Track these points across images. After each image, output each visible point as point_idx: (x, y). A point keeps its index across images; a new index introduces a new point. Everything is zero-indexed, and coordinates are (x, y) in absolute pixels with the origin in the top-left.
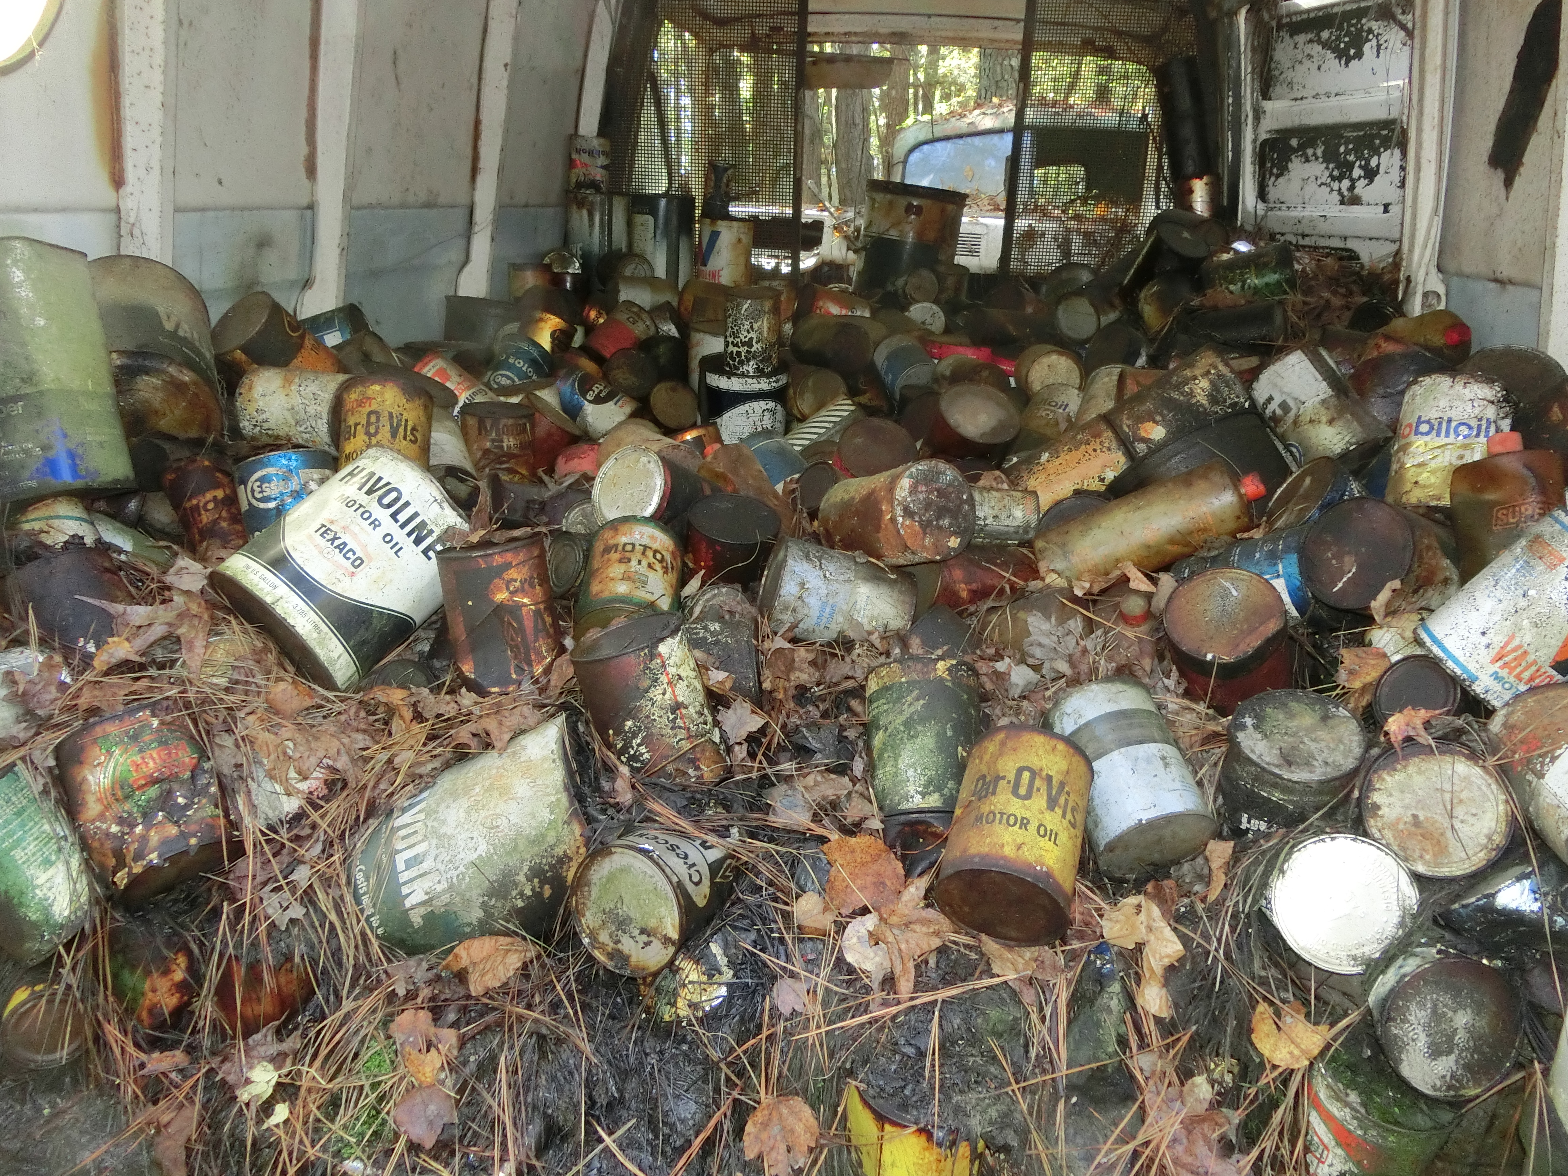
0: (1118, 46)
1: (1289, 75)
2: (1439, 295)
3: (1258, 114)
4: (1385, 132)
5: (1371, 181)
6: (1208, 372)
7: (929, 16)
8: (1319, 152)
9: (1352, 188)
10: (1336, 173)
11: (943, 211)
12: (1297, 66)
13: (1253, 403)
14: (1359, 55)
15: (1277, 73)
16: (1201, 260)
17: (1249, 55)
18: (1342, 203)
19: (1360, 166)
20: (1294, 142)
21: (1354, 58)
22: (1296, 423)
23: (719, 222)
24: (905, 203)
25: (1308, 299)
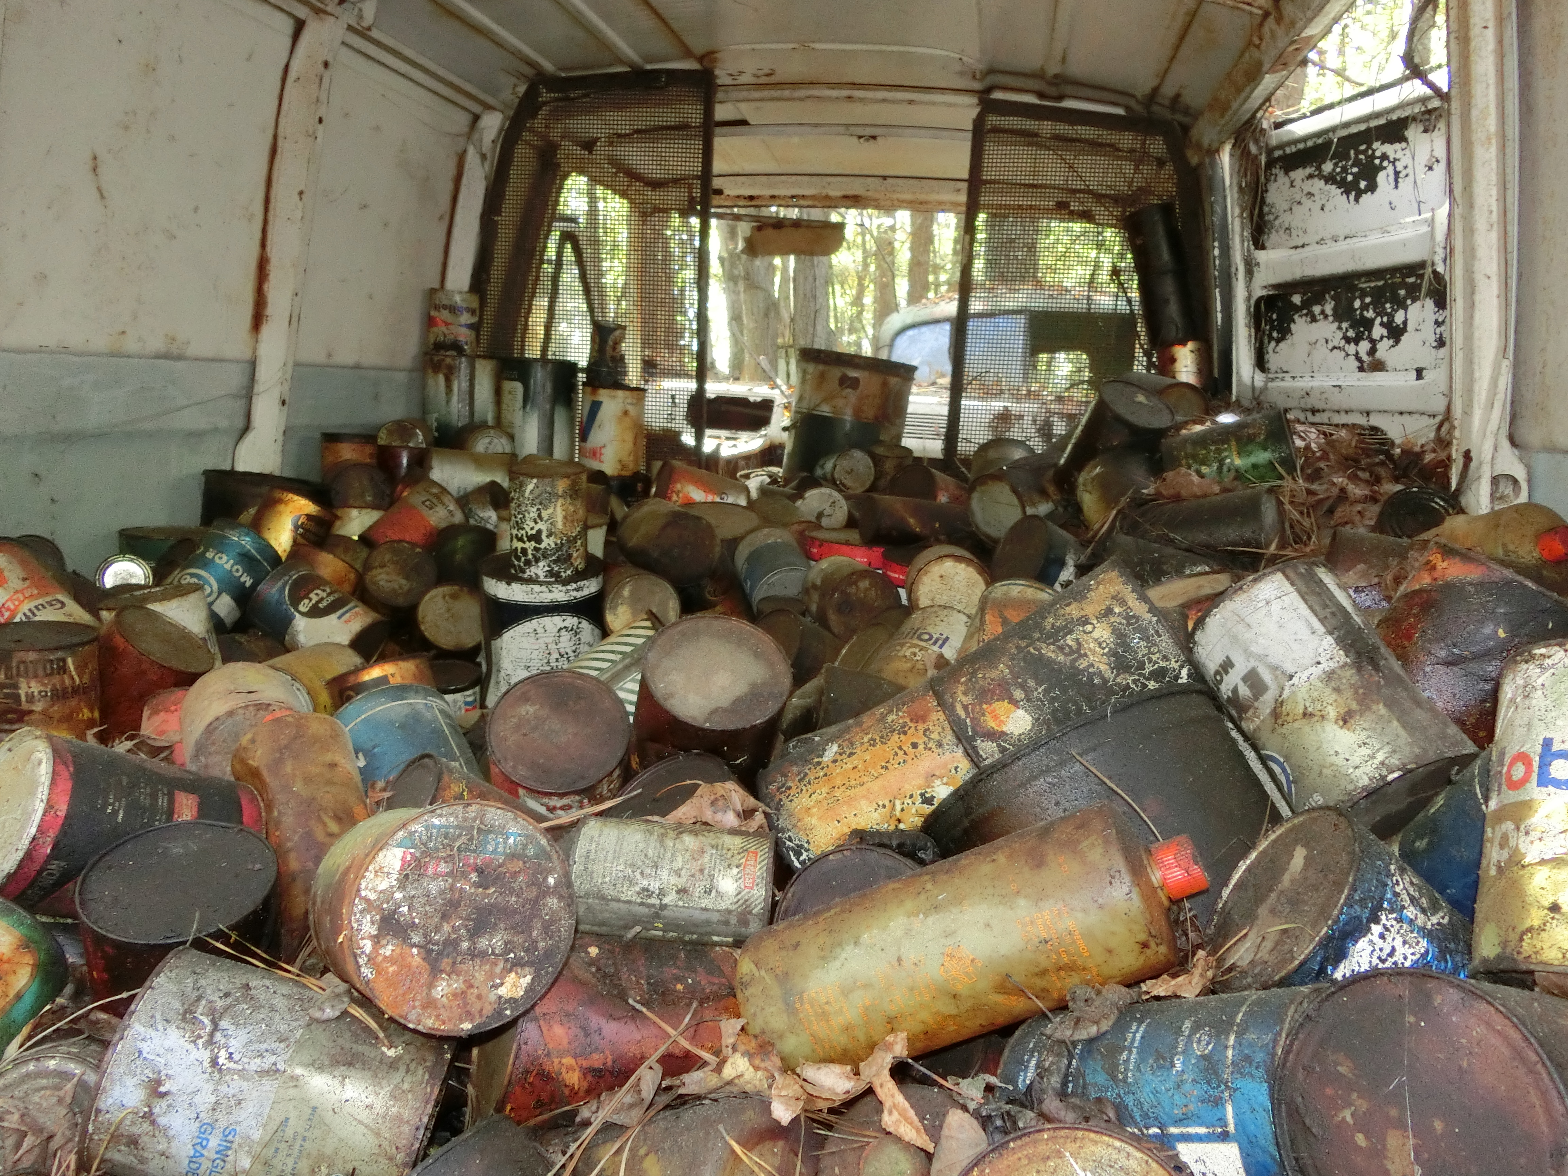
0: (1098, 210)
1: (1286, 219)
2: (1515, 481)
3: (1250, 267)
4: (1411, 280)
5: (1397, 341)
6: (1109, 611)
7: (884, 178)
8: (1329, 308)
9: (1372, 351)
10: (1351, 334)
11: (885, 384)
12: (1295, 208)
13: (1197, 673)
14: (1372, 187)
15: (1271, 217)
16: (1160, 433)
17: (1236, 196)
18: (1361, 369)
19: (1382, 324)
20: (1297, 299)
21: (1365, 192)
22: (1276, 714)
23: (602, 392)
24: (839, 375)
25: (1314, 487)
